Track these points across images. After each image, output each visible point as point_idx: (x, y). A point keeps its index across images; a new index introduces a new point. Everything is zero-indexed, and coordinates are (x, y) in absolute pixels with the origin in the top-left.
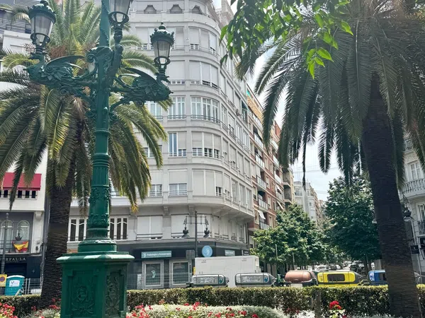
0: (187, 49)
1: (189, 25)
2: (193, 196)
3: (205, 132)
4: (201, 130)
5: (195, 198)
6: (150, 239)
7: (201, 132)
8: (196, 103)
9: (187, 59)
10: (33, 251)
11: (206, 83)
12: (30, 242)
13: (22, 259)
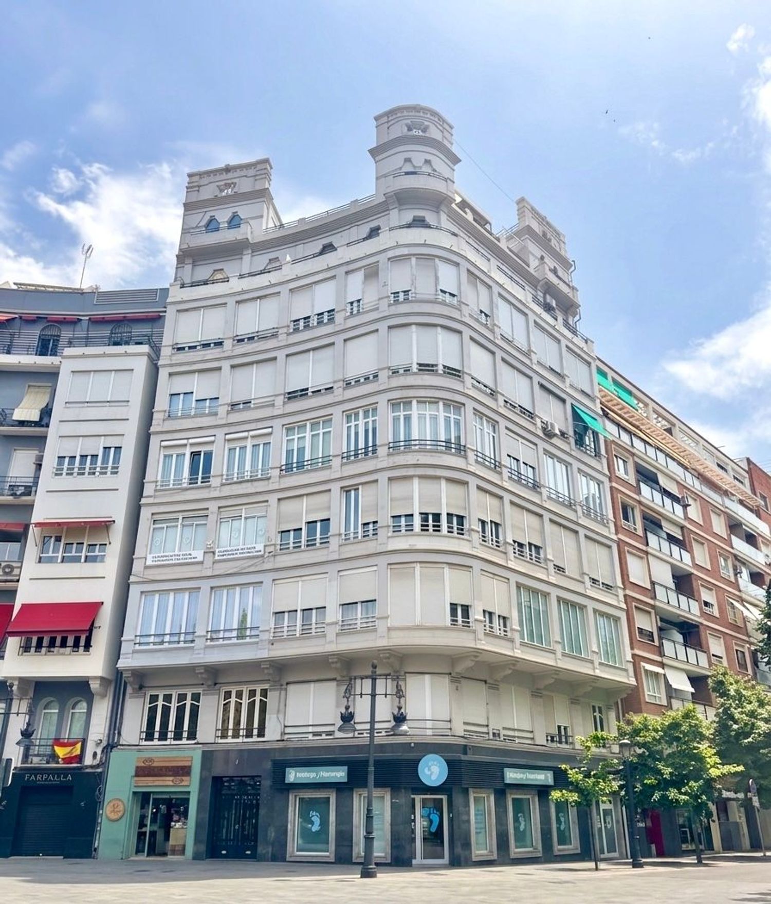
0: (384, 304)
1: (390, 254)
2: (389, 629)
3: (421, 477)
4: (411, 472)
5: (393, 634)
6: (310, 737)
7: (410, 477)
8: (402, 414)
9: (383, 326)
10: (88, 760)
11: (426, 368)
12: (84, 742)
13: (65, 777)
